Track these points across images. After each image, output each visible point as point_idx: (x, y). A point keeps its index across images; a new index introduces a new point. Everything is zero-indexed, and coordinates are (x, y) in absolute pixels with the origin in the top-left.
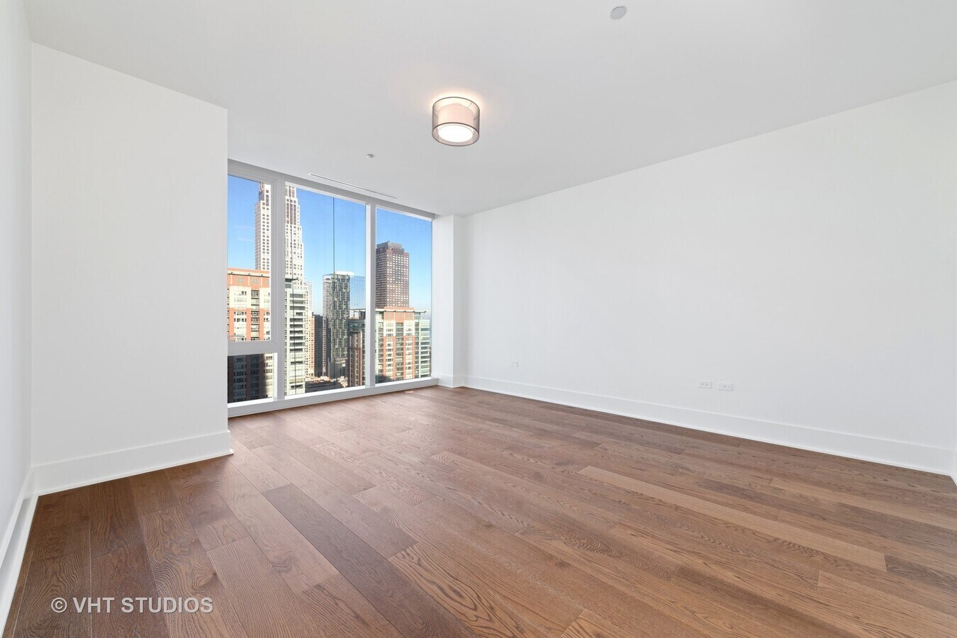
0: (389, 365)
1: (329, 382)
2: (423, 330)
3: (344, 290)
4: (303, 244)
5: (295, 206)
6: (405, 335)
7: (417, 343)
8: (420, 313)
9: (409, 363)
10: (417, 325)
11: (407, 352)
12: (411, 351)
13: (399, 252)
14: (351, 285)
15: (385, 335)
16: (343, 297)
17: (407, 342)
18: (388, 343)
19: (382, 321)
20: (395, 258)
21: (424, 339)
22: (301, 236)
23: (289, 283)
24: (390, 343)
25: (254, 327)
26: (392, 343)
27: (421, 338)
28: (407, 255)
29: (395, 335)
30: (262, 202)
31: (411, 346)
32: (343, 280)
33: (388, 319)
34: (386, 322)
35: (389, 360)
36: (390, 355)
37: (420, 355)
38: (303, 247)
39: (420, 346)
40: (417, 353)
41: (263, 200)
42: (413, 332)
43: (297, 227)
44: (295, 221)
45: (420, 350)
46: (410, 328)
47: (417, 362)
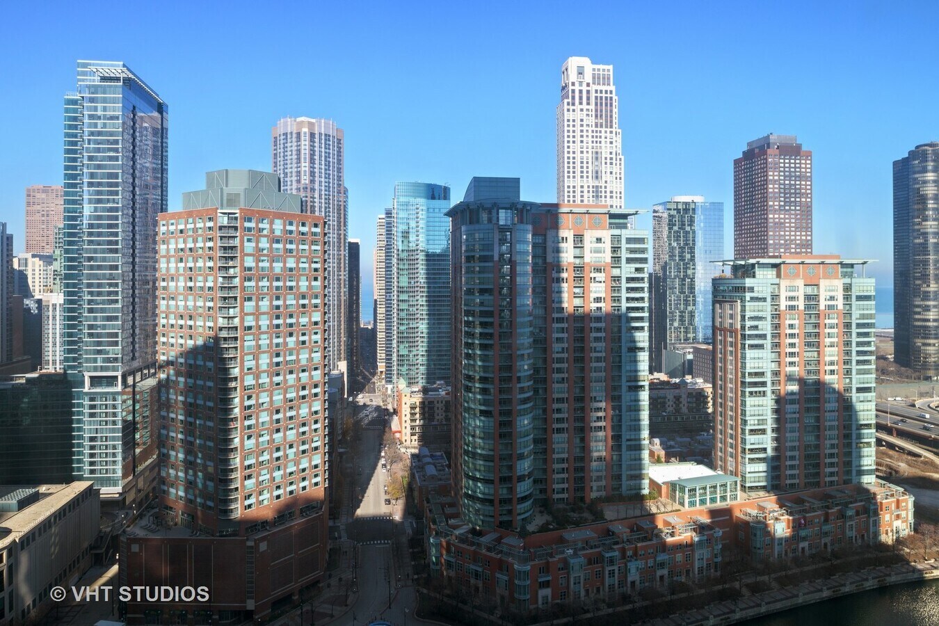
0: (791, 364)
1: (668, 383)
2: (859, 298)
3: (688, 228)
4: (623, 158)
5: (611, 98)
6: (822, 307)
7: (848, 325)
8: (852, 266)
9: (832, 363)
10: (848, 288)
11: (828, 341)
12: (835, 340)
13: (792, 150)
14: (699, 218)
15: (783, 307)
16: (686, 240)
17: (827, 321)
18: (788, 322)
19: (777, 281)
20: (785, 162)
21: (863, 316)
22: (620, 145)
23: (625, 221)
24: (794, 323)
25: (577, 290)
26: (796, 322)
27: (856, 314)
28: (808, 155)
29: (802, 307)
30: (566, 101)
31: (835, 330)
32: (686, 210)
33: (787, 277)
34: (784, 283)
35: (792, 354)
36: (792, 345)
37: (854, 349)
38: (623, 162)
39: (854, 330)
40: (848, 344)
41: (568, 98)
42: (840, 303)
43: (614, 130)
44: (611, 122)
45: (855, 339)
46: (832, 294)
47: (846, 362)
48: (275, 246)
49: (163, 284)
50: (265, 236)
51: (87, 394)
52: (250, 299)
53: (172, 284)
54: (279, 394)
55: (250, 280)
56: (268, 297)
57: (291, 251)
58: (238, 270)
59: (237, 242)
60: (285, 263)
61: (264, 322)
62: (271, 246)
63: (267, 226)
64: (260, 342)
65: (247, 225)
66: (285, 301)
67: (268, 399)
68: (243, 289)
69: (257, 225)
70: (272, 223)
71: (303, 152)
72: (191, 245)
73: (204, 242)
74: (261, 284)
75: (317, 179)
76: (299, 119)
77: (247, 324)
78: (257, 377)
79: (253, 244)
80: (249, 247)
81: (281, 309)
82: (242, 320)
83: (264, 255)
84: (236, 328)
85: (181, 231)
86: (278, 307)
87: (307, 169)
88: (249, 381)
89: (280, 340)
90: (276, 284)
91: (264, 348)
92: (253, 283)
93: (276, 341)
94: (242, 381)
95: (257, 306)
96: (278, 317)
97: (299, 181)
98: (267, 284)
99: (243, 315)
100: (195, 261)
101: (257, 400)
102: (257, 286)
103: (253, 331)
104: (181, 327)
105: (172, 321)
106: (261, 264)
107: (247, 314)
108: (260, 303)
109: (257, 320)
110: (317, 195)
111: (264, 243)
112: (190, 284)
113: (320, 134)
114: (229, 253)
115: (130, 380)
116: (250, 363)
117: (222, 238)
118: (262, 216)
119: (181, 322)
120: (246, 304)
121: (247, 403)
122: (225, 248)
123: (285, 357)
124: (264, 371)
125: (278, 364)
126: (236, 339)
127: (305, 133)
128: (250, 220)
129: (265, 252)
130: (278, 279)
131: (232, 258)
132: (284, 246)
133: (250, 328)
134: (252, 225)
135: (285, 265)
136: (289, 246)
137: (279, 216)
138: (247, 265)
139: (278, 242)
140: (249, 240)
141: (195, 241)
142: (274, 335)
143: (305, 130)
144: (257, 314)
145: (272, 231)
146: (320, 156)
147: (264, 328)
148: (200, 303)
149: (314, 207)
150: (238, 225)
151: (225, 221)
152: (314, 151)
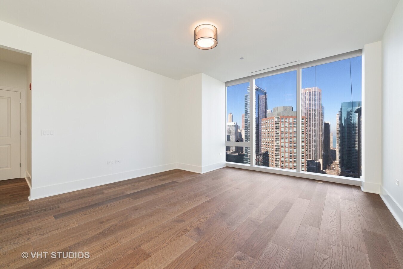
48: (290, 125)
49: (263, 135)
50: (287, 123)
51: (249, 159)
52: (283, 139)
53: (265, 135)
54: (291, 164)
55: (283, 134)
56: (288, 138)
57: (295, 126)
58: (279, 131)
59: (279, 125)
60: (293, 129)
61: (287, 145)
62: (289, 125)
63: (288, 120)
64: (286, 150)
65: (282, 120)
66: (293, 140)
67: (288, 165)
68: (281, 136)
69: (285, 120)
70: (289, 119)
71: (307, 98)
72: (268, 126)
73: (271, 125)
74: (286, 135)
75: (312, 105)
76: (305, 89)
77: (282, 145)
78: (285, 159)
79: (284, 125)
80: (283, 126)
81: (292, 142)
82: (281, 144)
83: (287, 128)
84: (279, 146)
85: (267, 123)
86: (291, 141)
87: (308, 103)
88: (283, 159)
89: (292, 150)
90: (290, 135)
91: (287, 151)
92: (284, 135)
93: (290, 150)
94: (281, 159)
95: (285, 141)
96: (291, 144)
97: (305, 106)
98: (288, 135)
99: (281, 143)
100: (269, 130)
101: (285, 165)
102: (285, 136)
103: (284, 147)
104: (267, 145)
105: (265, 144)
106: (286, 130)
107: (282, 143)
108: (286, 140)
109: (285, 144)
110: (311, 110)
111: (287, 125)
112: (268, 135)
113: (313, 92)
114: (277, 127)
115: (258, 157)
116: (283, 155)
117: (275, 124)
118: (286, 118)
119: (267, 144)
120: (282, 140)
121: (282, 165)
122: (276, 126)
123: (293, 154)
124: (287, 157)
125: (291, 156)
126: (279, 149)
127: (307, 92)
128: (283, 119)
129: (287, 127)
130: (291, 134)
131: (278, 129)
132: (293, 125)
133: (283, 146)
134: (284, 120)
135: (293, 130)
136: (294, 125)
137: (291, 117)
138: (282, 130)
139: (291, 124)
140: (283, 124)
141: (269, 125)
142: (290, 148)
143: (308, 91)
144: (285, 143)
145: (289, 121)
146: (313, 98)
147: (287, 146)
148: (270, 140)
149: (310, 113)
150: (280, 120)
151: (276, 120)
152: (310, 97)
